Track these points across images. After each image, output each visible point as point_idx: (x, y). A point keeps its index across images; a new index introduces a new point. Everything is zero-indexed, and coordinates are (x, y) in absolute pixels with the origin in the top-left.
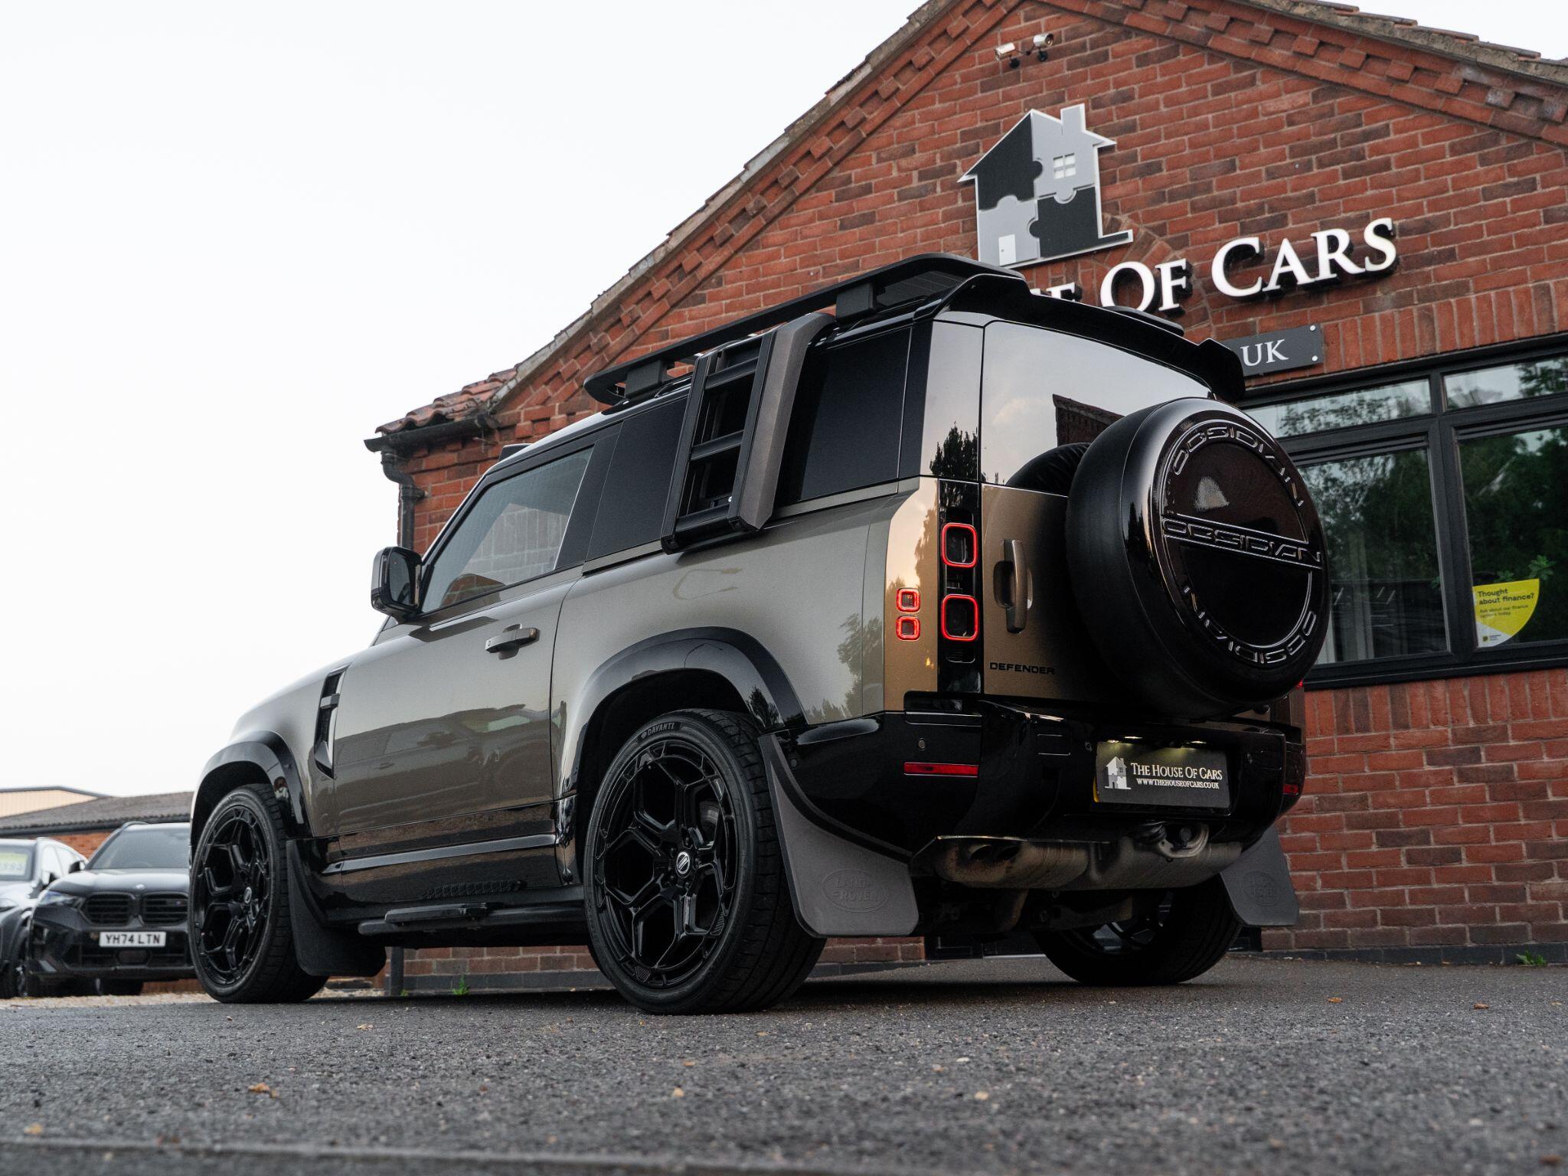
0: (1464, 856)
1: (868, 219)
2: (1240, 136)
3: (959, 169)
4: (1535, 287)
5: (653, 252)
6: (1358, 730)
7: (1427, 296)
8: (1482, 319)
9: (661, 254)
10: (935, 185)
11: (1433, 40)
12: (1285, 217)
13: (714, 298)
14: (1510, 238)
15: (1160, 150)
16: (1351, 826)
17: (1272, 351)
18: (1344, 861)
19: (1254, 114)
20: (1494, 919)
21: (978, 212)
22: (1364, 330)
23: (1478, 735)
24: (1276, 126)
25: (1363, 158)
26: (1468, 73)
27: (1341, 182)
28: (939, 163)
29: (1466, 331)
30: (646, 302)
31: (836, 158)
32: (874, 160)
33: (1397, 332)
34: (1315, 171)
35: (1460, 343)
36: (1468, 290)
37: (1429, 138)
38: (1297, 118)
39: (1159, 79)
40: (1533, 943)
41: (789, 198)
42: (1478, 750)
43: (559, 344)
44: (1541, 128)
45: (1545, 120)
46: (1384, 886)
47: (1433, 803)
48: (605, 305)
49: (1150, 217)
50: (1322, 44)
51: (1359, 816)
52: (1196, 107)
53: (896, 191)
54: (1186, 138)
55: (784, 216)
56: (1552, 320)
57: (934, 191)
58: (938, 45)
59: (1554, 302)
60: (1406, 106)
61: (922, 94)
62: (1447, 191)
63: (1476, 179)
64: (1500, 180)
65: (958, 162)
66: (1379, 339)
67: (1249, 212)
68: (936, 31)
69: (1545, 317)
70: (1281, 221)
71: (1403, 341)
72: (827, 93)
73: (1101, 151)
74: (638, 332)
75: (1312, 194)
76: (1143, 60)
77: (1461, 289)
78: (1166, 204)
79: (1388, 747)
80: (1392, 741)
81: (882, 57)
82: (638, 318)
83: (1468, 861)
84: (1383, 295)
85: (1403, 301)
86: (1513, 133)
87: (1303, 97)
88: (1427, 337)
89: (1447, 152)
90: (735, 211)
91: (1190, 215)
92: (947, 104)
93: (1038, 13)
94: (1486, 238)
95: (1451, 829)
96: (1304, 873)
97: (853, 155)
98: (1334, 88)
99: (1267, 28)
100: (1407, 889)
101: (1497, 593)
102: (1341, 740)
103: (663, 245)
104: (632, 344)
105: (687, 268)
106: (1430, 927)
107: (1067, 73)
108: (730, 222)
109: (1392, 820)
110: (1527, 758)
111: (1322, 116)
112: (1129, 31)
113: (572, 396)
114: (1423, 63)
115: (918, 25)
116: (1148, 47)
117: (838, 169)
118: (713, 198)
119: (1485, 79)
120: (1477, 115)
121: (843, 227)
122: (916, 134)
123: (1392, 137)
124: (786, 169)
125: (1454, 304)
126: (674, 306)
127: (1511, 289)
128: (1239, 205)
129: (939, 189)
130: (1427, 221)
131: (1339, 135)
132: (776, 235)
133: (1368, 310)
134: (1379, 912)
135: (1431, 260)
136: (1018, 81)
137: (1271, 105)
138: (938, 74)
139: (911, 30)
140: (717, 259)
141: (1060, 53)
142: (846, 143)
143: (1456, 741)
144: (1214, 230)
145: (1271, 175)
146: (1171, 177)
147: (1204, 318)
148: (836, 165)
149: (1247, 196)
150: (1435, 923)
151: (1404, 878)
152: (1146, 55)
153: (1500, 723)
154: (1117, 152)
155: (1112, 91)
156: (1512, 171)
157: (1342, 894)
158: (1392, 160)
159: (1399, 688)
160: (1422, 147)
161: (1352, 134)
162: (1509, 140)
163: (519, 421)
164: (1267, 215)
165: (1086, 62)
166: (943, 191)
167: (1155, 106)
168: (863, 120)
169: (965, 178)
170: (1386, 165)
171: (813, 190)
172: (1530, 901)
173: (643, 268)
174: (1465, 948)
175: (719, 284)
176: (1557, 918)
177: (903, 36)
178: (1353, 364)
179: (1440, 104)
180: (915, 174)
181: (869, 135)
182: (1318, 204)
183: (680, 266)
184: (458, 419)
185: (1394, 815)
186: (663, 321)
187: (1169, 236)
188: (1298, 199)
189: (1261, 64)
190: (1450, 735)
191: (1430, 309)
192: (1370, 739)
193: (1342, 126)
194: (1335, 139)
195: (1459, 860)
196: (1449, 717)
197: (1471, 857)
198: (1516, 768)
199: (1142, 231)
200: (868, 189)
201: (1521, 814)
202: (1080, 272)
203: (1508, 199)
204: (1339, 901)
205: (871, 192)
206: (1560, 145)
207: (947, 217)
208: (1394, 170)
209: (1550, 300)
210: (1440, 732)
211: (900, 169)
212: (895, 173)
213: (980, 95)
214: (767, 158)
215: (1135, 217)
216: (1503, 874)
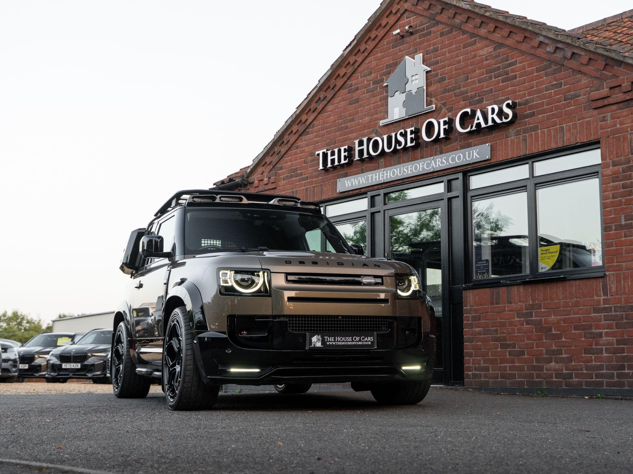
0: (526, 353)
1: (357, 101)
2: (471, 65)
3: (385, 80)
4: (559, 127)
5: (292, 116)
6: (496, 304)
7: (525, 131)
8: (542, 141)
9: (294, 116)
10: (377, 87)
11: (529, 26)
12: (483, 99)
13: (312, 132)
14: (552, 107)
15: (446, 71)
16: (492, 341)
17: (475, 154)
18: (490, 354)
19: (475, 56)
20: (534, 378)
21: (389, 98)
22: (505, 145)
23: (532, 307)
24: (482, 61)
25: (508, 74)
26: (541, 39)
27: (501, 84)
28: (379, 78)
29: (536, 145)
30: (291, 135)
31: (348, 75)
32: (360, 77)
33: (515, 146)
34: (493, 79)
35: (535, 151)
36: (538, 129)
37: (530, 65)
38: (488, 58)
39: (447, 42)
40: (545, 387)
41: (334, 93)
42: (532, 312)
43: (265, 152)
44: (564, 61)
45: (565, 58)
46: (501, 364)
47: (518, 333)
48: (278, 136)
49: (442, 99)
50: (496, 27)
51: (495, 337)
52: (457, 54)
53: (366, 89)
54: (454, 66)
55: (333, 100)
56: (564, 141)
57: (377, 89)
58: (379, 30)
59: (565, 134)
60: (523, 53)
61: (374, 50)
62: (534, 87)
63: (542, 83)
64: (551, 83)
65: (385, 78)
66: (510, 148)
67: (472, 97)
68: (378, 25)
69: (561, 140)
70: (481, 101)
71: (517, 150)
72: (343, 51)
73: (427, 72)
74: (289, 146)
75: (492, 89)
76: (442, 35)
77: (535, 128)
78: (447, 94)
79: (505, 310)
80: (506, 309)
81: (359, 36)
82: (289, 141)
83: (527, 355)
84: (512, 131)
85: (518, 133)
86: (556, 63)
87: (490, 49)
88: (524, 148)
89: (535, 71)
90: (317, 99)
91: (454, 98)
92: (382, 54)
93: (410, 15)
94: (545, 107)
95: (522, 343)
96: (478, 358)
97: (354, 75)
98: (501, 45)
99: (479, 21)
100: (508, 365)
101: (547, 250)
102: (491, 307)
103: (295, 113)
104: (287, 151)
105: (303, 121)
106: (514, 380)
107: (418, 40)
108: (316, 103)
109: (505, 339)
110: (547, 316)
111: (496, 57)
112: (438, 23)
113: (270, 171)
114: (527, 35)
115: (370, 23)
116: (444, 29)
117: (349, 81)
118: (309, 94)
119: (546, 41)
120: (544, 56)
121: (350, 104)
122: (372, 66)
123: (518, 65)
124: (332, 81)
125: (534, 134)
126: (300, 136)
127: (552, 128)
128: (469, 94)
129: (378, 89)
130: (527, 100)
131: (501, 65)
132: (330, 107)
133: (507, 137)
134: (499, 374)
135: (527, 116)
136: (403, 44)
137: (481, 52)
138: (379, 41)
139: (369, 25)
140: (312, 117)
141: (417, 32)
142: (351, 70)
143: (526, 309)
144: (461, 104)
145: (479, 81)
146: (448, 83)
147: (456, 140)
148: (348, 79)
149: (472, 90)
150: (516, 378)
151: (506, 361)
152: (443, 32)
153: (540, 302)
154: (433, 73)
155: (432, 47)
156: (555, 79)
157: (488, 366)
158: (517, 75)
159: (510, 288)
160: (527, 69)
161: (505, 64)
162: (555, 66)
163: (255, 181)
164: (477, 98)
165: (424, 36)
166: (380, 89)
167: (444, 54)
168: (356, 61)
169: (385, 84)
170: (515, 77)
171: (342, 89)
172: (545, 371)
173: (289, 121)
174: (524, 388)
175: (313, 127)
176: (552, 378)
177: (366, 28)
178: (501, 159)
179: (532, 51)
180: (372, 82)
181: (358, 67)
182: (493, 93)
183: (301, 120)
184: (237, 180)
185: (505, 337)
186: (297, 142)
187: (447, 107)
188: (487, 91)
189: (478, 36)
190: (524, 307)
191: (525, 136)
192: (500, 307)
193: (503, 61)
194: (500, 66)
195: (524, 355)
196: (524, 299)
197: (528, 354)
198: (543, 320)
199: (439, 105)
200: (357, 89)
201: (544, 338)
202: (420, 121)
203: (553, 91)
204: (487, 369)
205: (358, 90)
206: (571, 69)
207: (381, 100)
208: (518, 79)
209: (564, 133)
210: (521, 305)
211: (367, 81)
212: (366, 82)
213: (392, 50)
214: (325, 77)
215: (437, 99)
216: (538, 361)
